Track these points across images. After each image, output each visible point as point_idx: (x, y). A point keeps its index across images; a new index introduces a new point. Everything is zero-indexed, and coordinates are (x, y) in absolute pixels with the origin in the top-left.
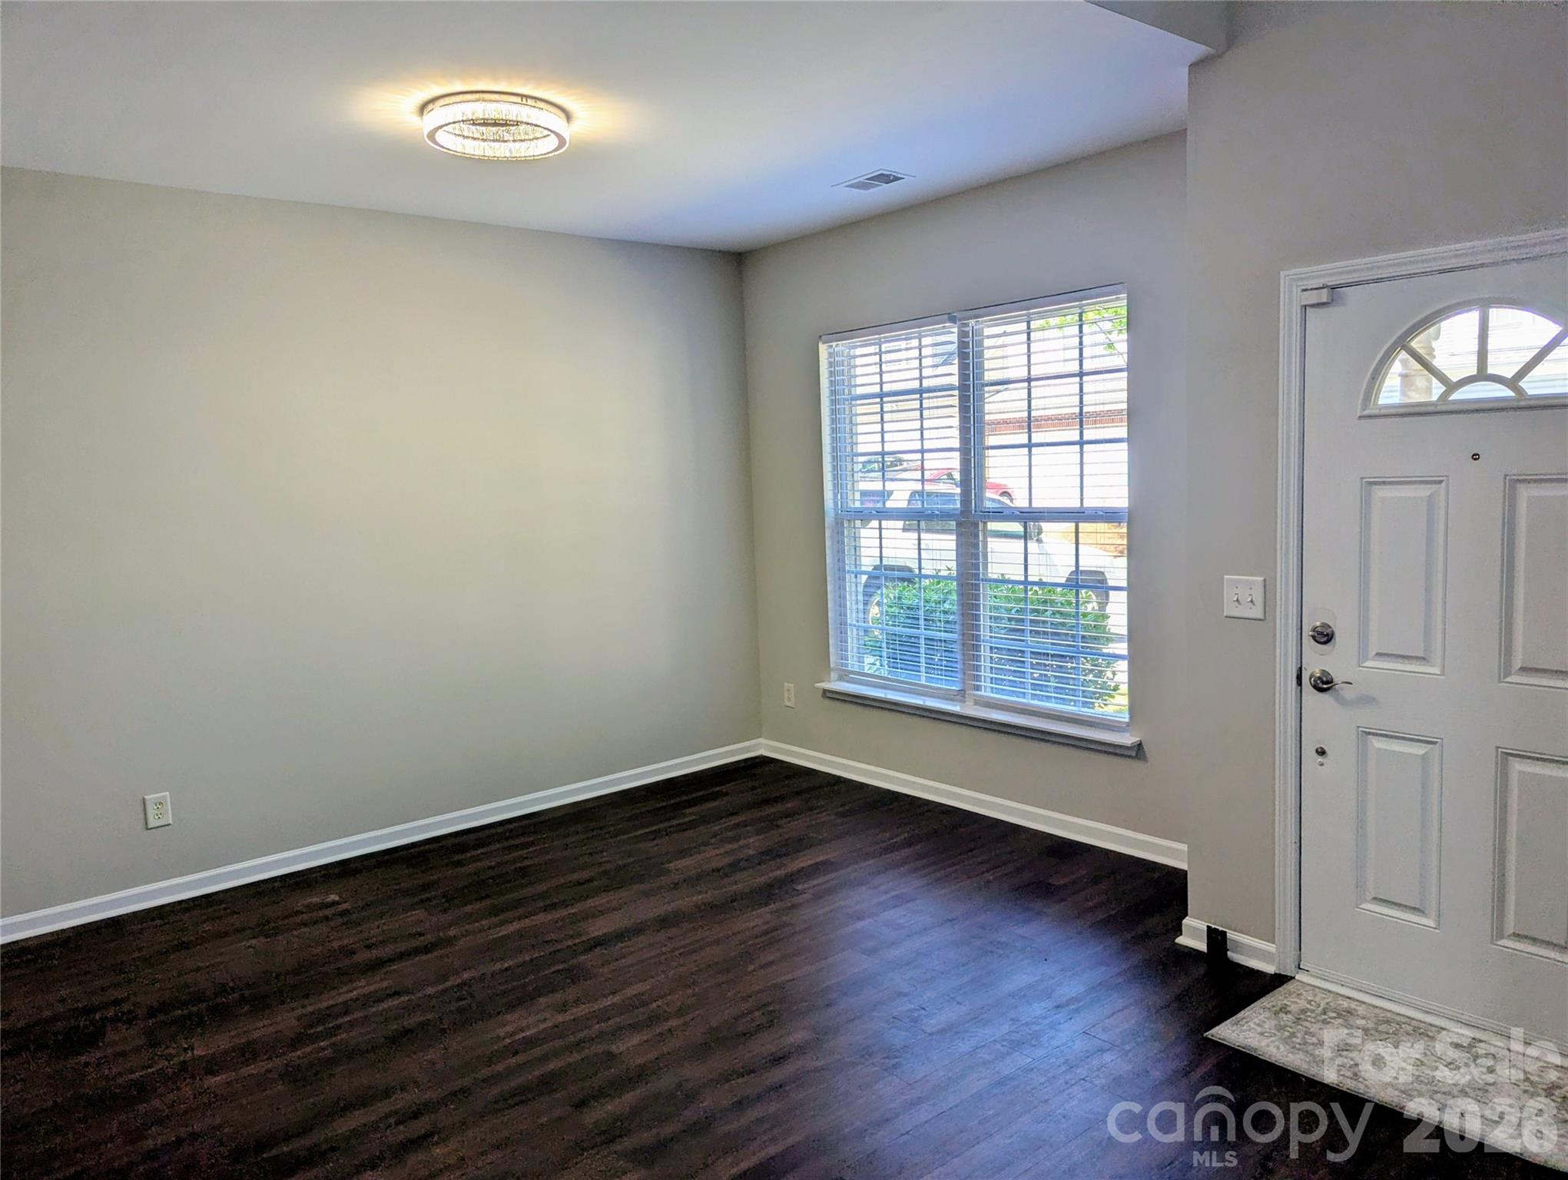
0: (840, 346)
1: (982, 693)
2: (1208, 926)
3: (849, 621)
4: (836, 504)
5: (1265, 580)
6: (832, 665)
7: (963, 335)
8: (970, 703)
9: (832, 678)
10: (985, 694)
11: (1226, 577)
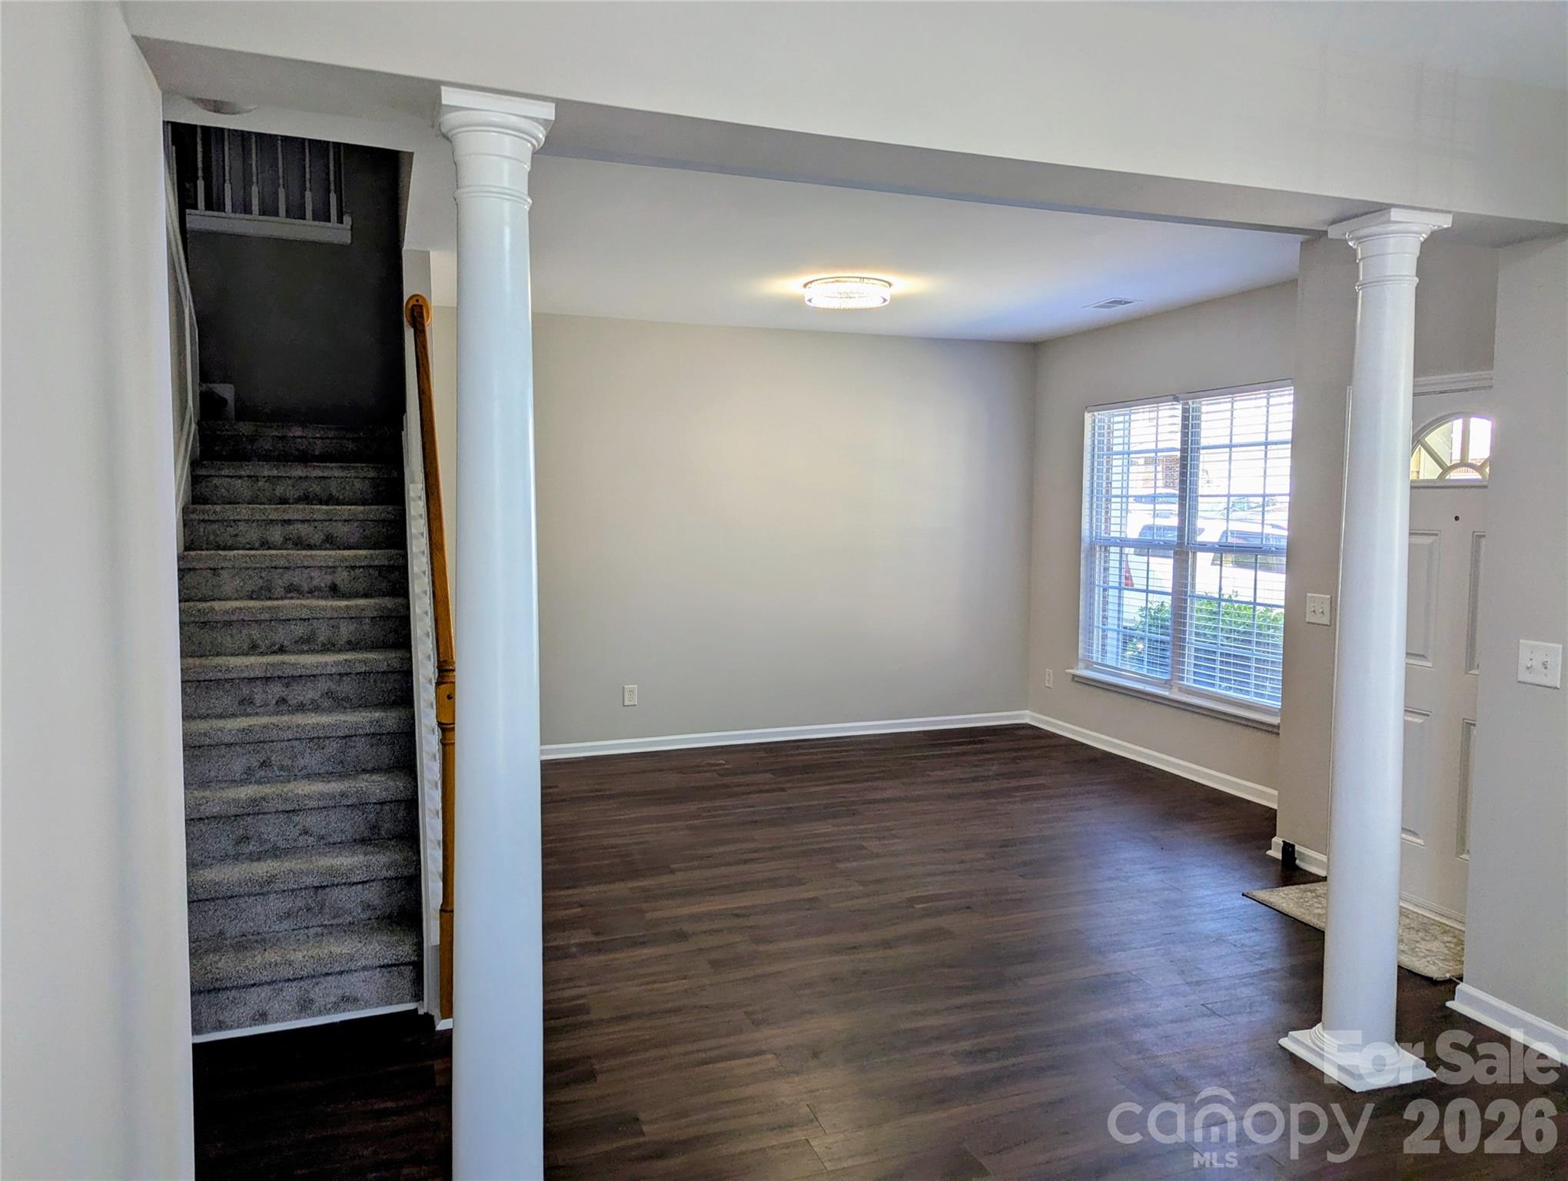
0: (1102, 415)
1: (1185, 683)
2: (1283, 841)
3: (1096, 624)
4: (1091, 533)
5: (1331, 598)
6: (1080, 656)
7: (1185, 411)
8: (1175, 689)
9: (1079, 667)
10: (1187, 683)
11: (1309, 594)
